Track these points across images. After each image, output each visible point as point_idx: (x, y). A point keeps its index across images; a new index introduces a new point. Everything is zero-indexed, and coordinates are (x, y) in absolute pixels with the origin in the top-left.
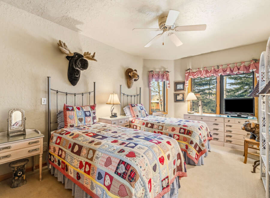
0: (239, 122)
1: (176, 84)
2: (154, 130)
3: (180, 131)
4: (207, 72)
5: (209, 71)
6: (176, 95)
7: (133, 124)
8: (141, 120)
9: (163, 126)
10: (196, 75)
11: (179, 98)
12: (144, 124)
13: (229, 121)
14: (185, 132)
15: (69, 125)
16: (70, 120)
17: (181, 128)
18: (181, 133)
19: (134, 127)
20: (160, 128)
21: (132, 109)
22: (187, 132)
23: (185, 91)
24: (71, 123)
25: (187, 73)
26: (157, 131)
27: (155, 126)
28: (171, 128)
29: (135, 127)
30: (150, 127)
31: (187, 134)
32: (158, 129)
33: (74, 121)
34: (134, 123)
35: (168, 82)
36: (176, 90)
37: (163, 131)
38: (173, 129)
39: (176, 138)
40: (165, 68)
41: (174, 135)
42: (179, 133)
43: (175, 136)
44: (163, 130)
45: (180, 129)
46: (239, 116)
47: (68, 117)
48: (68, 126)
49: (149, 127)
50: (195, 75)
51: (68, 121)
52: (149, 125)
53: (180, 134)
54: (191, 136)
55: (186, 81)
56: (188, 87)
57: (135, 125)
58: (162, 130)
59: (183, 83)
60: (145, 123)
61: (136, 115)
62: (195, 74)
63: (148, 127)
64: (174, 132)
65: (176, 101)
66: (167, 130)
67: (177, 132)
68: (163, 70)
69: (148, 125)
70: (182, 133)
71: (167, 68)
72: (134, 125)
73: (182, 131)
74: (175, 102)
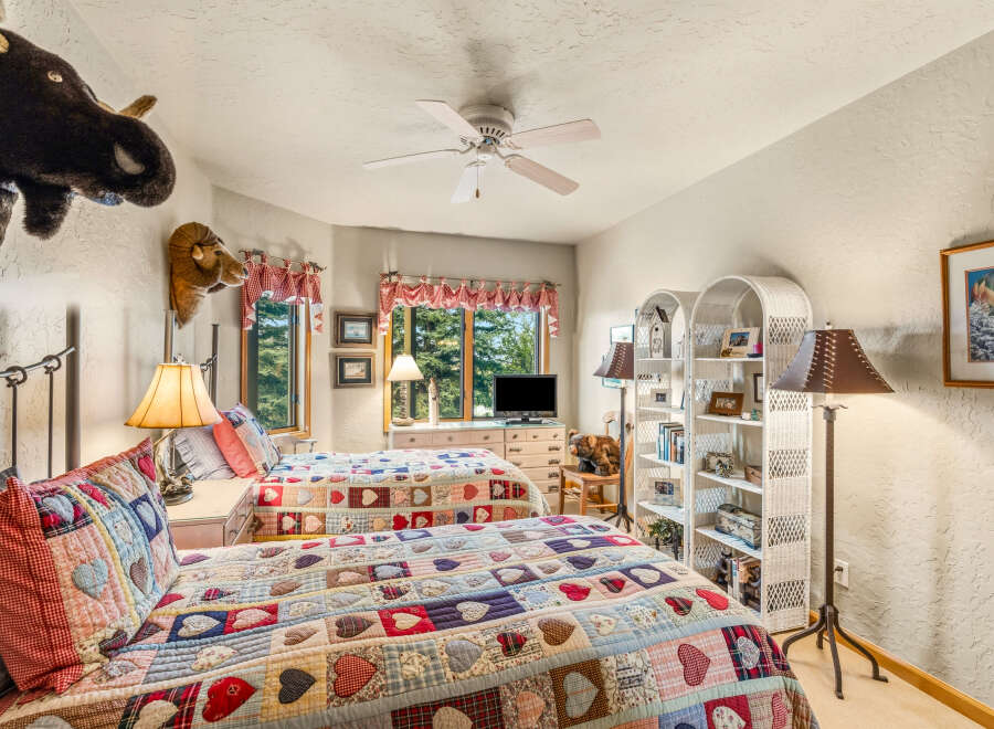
0: (535, 437)
1: (341, 318)
2: (393, 511)
3: (492, 491)
4: (447, 292)
5: (454, 292)
6: (339, 363)
7: (277, 509)
8: (308, 483)
9: (427, 490)
10: (417, 298)
11: (353, 371)
12: (337, 497)
13: (515, 437)
14: (506, 491)
15: (89, 649)
16: (91, 603)
17: (492, 483)
18: (496, 498)
19: (280, 522)
20: (420, 496)
21: (236, 438)
22: (515, 489)
23: (375, 347)
24: (103, 625)
25: (387, 285)
26: (407, 513)
27: (397, 496)
28: (462, 490)
29: (288, 523)
30: (375, 504)
31: (515, 496)
32: (414, 505)
33: (116, 598)
34: (278, 502)
35: (314, 309)
36: (339, 339)
37: (435, 507)
38: (470, 492)
39: (480, 517)
40: (302, 252)
41: (476, 508)
42: (491, 498)
43: (480, 512)
44: (434, 504)
45: (491, 486)
46: (525, 421)
47: (67, 591)
48: (79, 663)
49: (369, 507)
50: (413, 297)
51: (74, 616)
52: (370, 497)
53: (493, 503)
54: (527, 499)
55: (382, 313)
56: (385, 333)
57: (293, 515)
58: (428, 503)
59: (372, 320)
60: (346, 494)
61: (259, 465)
62: (413, 293)
63: (362, 506)
64: (476, 498)
65: (341, 381)
66: (449, 499)
67: (482, 499)
68: (293, 254)
69: (361, 497)
70: (501, 497)
71: (310, 253)
72: (281, 515)
73: (499, 489)
74: (336, 386)
